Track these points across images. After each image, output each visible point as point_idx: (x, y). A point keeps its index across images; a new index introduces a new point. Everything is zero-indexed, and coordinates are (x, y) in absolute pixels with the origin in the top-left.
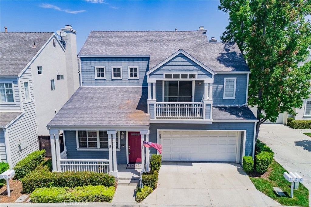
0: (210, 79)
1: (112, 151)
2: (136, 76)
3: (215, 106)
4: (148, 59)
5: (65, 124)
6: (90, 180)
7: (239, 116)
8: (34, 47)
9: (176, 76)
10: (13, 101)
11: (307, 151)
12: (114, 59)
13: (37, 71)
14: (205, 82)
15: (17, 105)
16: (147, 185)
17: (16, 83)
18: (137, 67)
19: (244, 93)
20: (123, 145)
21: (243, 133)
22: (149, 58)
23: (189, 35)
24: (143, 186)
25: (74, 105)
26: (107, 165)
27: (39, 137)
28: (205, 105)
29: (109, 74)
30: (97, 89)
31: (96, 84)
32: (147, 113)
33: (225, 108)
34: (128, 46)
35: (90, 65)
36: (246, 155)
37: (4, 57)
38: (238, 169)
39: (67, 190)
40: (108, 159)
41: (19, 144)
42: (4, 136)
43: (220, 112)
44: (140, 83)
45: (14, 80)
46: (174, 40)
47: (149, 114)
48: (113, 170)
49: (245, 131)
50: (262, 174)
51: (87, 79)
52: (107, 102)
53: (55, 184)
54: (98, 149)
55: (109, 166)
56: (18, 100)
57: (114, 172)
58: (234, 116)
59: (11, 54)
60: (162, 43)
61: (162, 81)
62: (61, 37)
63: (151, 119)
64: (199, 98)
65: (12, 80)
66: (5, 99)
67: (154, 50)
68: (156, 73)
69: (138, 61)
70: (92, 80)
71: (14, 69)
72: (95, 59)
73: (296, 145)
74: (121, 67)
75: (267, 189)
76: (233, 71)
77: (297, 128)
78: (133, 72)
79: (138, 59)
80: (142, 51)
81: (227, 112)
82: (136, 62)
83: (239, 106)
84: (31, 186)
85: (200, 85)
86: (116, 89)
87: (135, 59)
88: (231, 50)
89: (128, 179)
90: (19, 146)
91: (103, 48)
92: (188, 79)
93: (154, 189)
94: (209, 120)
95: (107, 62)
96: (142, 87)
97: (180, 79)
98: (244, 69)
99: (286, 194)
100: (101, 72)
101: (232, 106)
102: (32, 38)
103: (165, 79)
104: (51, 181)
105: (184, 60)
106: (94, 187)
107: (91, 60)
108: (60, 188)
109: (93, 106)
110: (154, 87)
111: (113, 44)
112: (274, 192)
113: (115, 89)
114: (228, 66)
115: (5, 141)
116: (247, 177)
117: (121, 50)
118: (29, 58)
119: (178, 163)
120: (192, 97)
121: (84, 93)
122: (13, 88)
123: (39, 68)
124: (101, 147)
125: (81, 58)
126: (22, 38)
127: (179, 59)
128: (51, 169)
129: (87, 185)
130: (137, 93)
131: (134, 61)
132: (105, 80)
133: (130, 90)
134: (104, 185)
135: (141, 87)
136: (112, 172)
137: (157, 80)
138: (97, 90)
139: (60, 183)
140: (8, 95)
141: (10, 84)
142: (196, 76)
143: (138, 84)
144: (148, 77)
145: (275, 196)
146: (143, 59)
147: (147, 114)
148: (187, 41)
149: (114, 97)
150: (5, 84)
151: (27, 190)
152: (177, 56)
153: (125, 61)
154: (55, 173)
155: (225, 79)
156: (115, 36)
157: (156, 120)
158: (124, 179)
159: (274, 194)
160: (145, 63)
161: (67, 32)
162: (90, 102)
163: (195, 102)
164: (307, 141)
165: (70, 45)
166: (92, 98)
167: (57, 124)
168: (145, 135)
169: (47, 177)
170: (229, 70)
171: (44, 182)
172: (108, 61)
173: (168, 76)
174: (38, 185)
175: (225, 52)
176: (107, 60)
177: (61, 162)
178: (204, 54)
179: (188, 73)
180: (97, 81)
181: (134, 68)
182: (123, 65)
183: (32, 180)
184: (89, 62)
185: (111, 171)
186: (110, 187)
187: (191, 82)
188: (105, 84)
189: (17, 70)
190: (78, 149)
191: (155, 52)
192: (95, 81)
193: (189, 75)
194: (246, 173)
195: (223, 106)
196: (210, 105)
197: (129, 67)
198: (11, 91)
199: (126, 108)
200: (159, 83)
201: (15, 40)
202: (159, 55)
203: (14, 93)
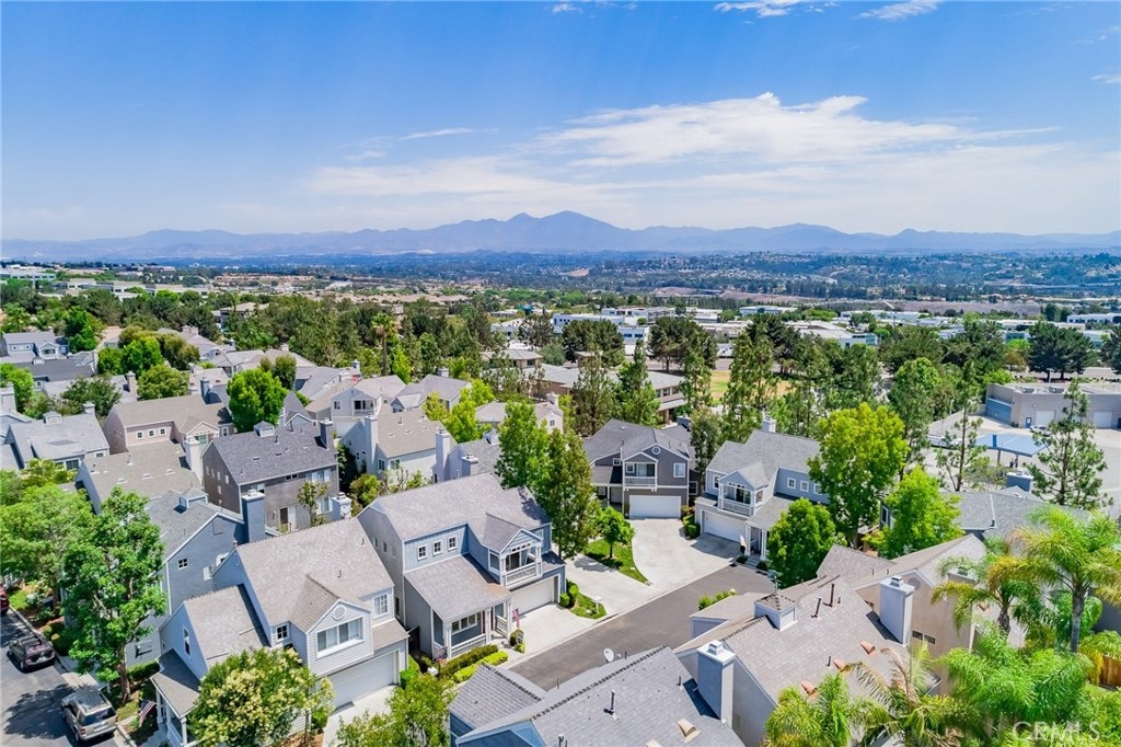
2: (454, 545)
7: (554, 563)
9: (519, 548)
10: (387, 612)
12: (435, 535)
15: (389, 615)
18: (456, 536)
22: (467, 525)
29: (430, 551)
30: (424, 571)
35: (413, 547)
38: (558, 607)
45: (389, 590)
46: (472, 493)
47: (502, 585)
49: (559, 575)
50: (575, 604)
51: (409, 563)
60: (465, 501)
66: (380, 612)
67: (466, 514)
69: (457, 530)
72: (417, 540)
74: (441, 540)
75: (583, 614)
76: (540, 523)
78: (452, 543)
80: (456, 518)
86: (442, 566)
87: (454, 529)
91: (417, 523)
92: (526, 548)
95: (429, 540)
97: (521, 550)
98: (547, 520)
103: (512, 553)
107: (413, 542)
112: (586, 613)
114: (534, 518)
117: (436, 521)
118: (377, 561)
122: (388, 598)
125: (405, 542)
130: (466, 564)
131: (452, 531)
132: (428, 557)
133: (456, 563)
135: (461, 555)
142: (531, 544)
143: (457, 553)
145: (588, 616)
146: (460, 527)
148: (484, 492)
149: (454, 575)
153: (445, 533)
156: (411, 500)
160: (463, 529)
172: (431, 538)
173: (514, 550)
176: (428, 537)
178: (509, 508)
179: (526, 544)
181: (453, 538)
182: (443, 538)
184: (411, 544)
188: (429, 562)
191: (468, 516)
192: (417, 563)
194: (565, 607)
197: (449, 539)
202: (474, 519)
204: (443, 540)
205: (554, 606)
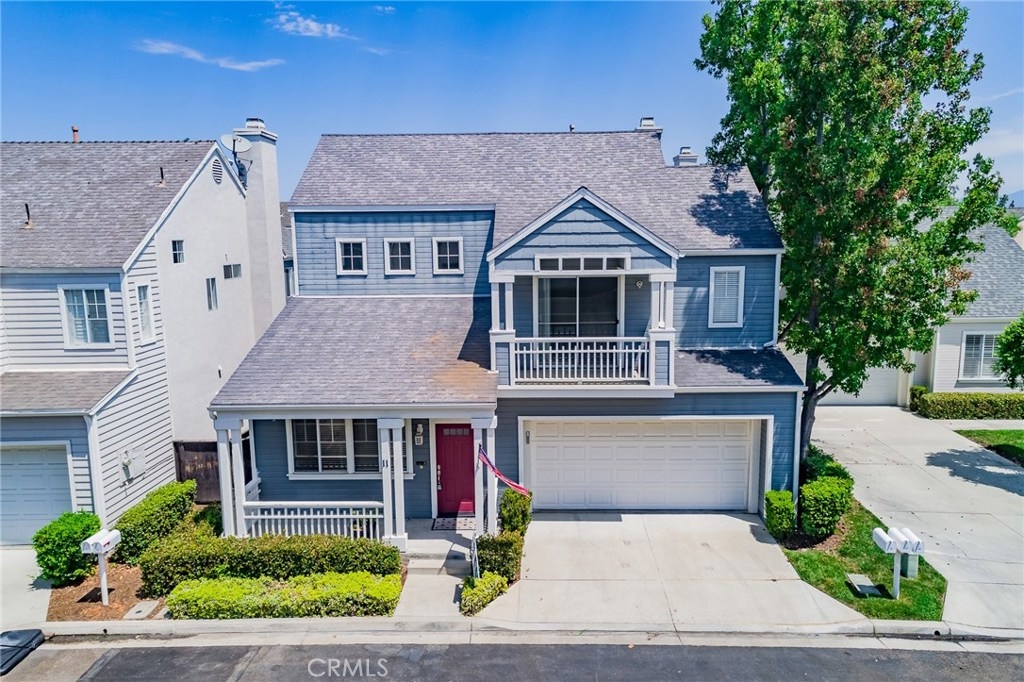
0: (667, 269)
1: (393, 481)
2: (455, 265)
3: (687, 349)
4: (490, 215)
5: (260, 401)
6: (331, 557)
7: (751, 376)
8: (161, 186)
9: (572, 264)
10: (108, 341)
11: (958, 480)
12: (390, 218)
13: (171, 252)
14: (652, 279)
15: (117, 352)
16: (491, 570)
17: (116, 288)
18: (460, 239)
19: (768, 311)
20: (422, 463)
21: (764, 423)
22: (493, 212)
23: (608, 143)
24: (481, 573)
25: (281, 349)
26: (377, 516)
27: (176, 445)
28: (653, 345)
29: (376, 260)
30: (342, 303)
31: (339, 290)
32: (489, 368)
33: (716, 354)
34: (433, 178)
35: (321, 235)
36: (776, 487)
37: (80, 215)
38: (754, 530)
39: (267, 584)
40: (381, 499)
41: (126, 461)
42: (87, 437)
43: (698, 364)
44: (467, 285)
45: (111, 280)
46: (567, 159)
47: (494, 370)
48: (395, 532)
49: (770, 418)
50: (821, 539)
51: (312, 276)
52: (374, 341)
53: (232, 569)
54: (351, 474)
55: (382, 520)
56: (122, 338)
57: (396, 537)
58: (740, 377)
59: (97, 206)
60: (531, 169)
61: (531, 277)
62: (235, 154)
63: (500, 387)
64: (639, 326)
65: (105, 279)
66: (85, 335)
67: (508, 190)
68: (513, 256)
69: (462, 220)
70: (329, 277)
71: (110, 249)
72: (336, 217)
73: (928, 464)
74: (411, 240)
75: (830, 579)
76: (737, 246)
77: (939, 415)
78: (448, 254)
79: (460, 216)
80: (473, 194)
81: (719, 364)
82: (455, 226)
83: (755, 348)
84: (166, 575)
85: (640, 286)
86: (397, 305)
87: (452, 217)
88: (733, 187)
89: (439, 557)
90: (126, 468)
91: (360, 185)
92: (605, 272)
93: (510, 582)
94: (666, 387)
95: (370, 226)
96: (474, 298)
97: (583, 272)
98: (765, 243)
99: (882, 591)
100: (353, 255)
101: (736, 348)
102: (152, 158)
103: (539, 272)
104: (222, 561)
105: (593, 218)
106: (343, 576)
107: (324, 221)
108: (248, 580)
109: (334, 352)
110: (509, 295)
111: (388, 174)
112: (850, 585)
113: (395, 303)
114: (722, 233)
115: (88, 452)
116: (777, 549)
117: (412, 189)
118: (149, 216)
119: (581, 516)
120: (617, 322)
121: (306, 315)
122: (109, 303)
123: (176, 245)
124: (357, 469)
125: (296, 214)
126: (124, 158)
127: (579, 214)
128: (218, 529)
129: (322, 571)
130: (459, 314)
131: (448, 221)
132: (365, 277)
133: (438, 306)
134: (372, 570)
135: (472, 296)
136: (393, 537)
137: (516, 277)
138: (343, 306)
139: (247, 566)
140: (94, 324)
141: (101, 292)
142: (628, 263)
143: (462, 289)
144: (492, 267)
145: (851, 596)
146: (475, 215)
147: (489, 372)
148: (603, 162)
149: (395, 325)
150: (87, 291)
151: (157, 586)
152: (572, 208)
153: (423, 221)
154: (232, 539)
155: (713, 269)
156: (393, 150)
157: (515, 388)
158: (427, 557)
159: (849, 591)
160: (482, 225)
161: (250, 137)
162: (326, 341)
163: (625, 336)
164: (964, 451)
165: (261, 176)
166: (330, 330)
167: (236, 402)
168: (484, 431)
169: (210, 550)
170: (722, 244)
171: (201, 565)
172: (375, 222)
173: (547, 264)
174: (185, 573)
175: (715, 193)
176: (370, 219)
177: (248, 510)
178: (652, 200)
179: (605, 255)
180: (342, 281)
181: (451, 243)
182: (417, 234)
183: (168, 557)
184: (318, 227)
185: (388, 535)
186: (388, 576)
187: (614, 280)
188: (366, 291)
189: (120, 252)
190: (293, 475)
191: (511, 194)
192: (335, 281)
193: (608, 259)
194: (773, 540)
195: (710, 348)
196: (667, 344)
197: (435, 240)
198: (103, 311)
199: (429, 355)
200: (522, 284)
201: (104, 166)
202: (522, 203)
203: (110, 317)
204: (422, 238)
205: (743, 526)
